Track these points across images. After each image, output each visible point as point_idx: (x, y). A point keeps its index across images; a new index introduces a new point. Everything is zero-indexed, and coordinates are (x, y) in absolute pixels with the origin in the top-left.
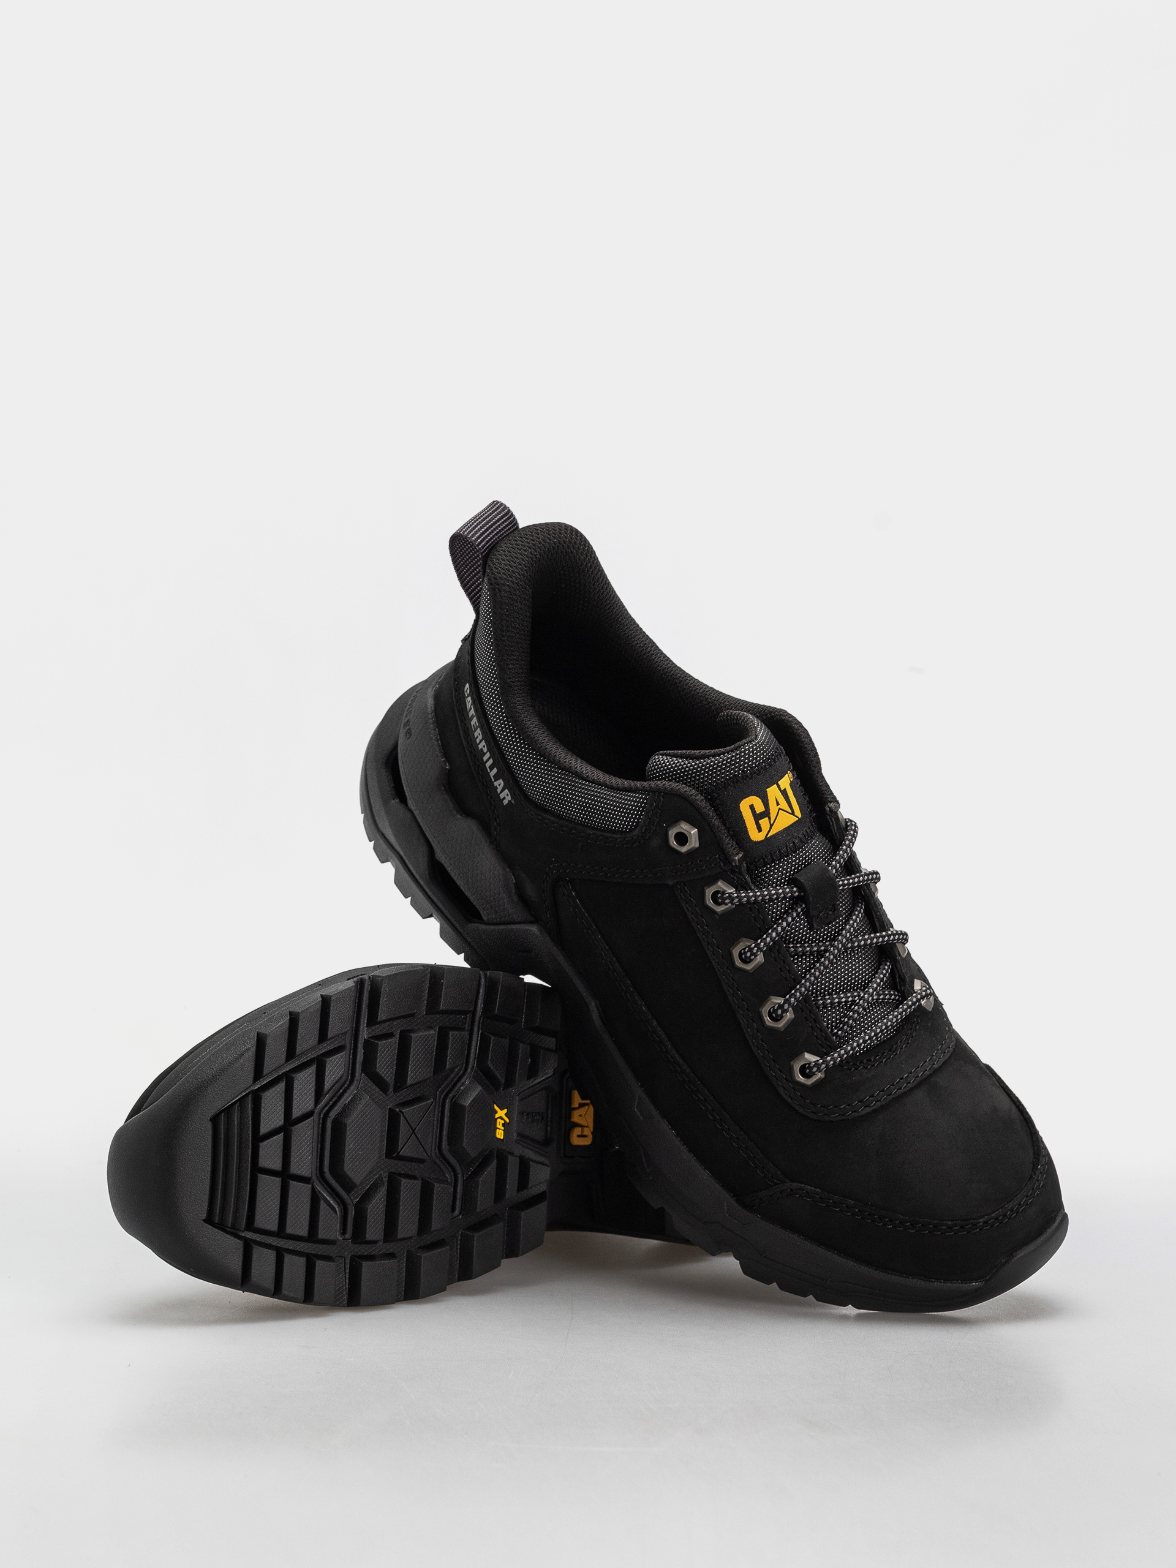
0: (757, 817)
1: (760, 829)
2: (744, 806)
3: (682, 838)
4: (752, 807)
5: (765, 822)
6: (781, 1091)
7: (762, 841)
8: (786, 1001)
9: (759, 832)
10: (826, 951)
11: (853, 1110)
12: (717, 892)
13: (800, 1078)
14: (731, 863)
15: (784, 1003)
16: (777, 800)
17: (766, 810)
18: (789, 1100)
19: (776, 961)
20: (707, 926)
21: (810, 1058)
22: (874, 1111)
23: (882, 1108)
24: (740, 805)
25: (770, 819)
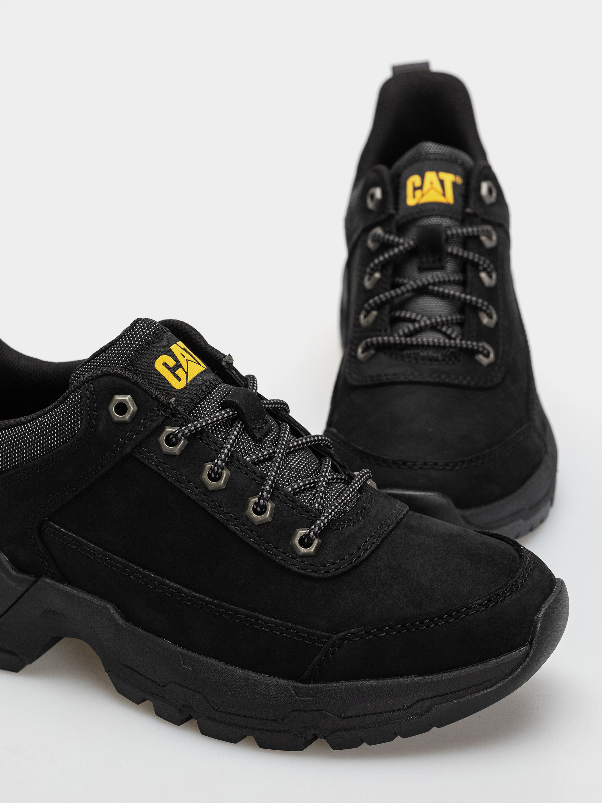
0: (173, 370)
1: (179, 379)
2: (159, 365)
3: (122, 408)
4: (165, 364)
5: (179, 372)
6: (293, 568)
7: (185, 388)
8: (261, 497)
9: (180, 381)
10: (275, 452)
11: (357, 556)
12: (168, 436)
13: (304, 550)
14: (169, 408)
15: (259, 499)
16: (182, 354)
17: (177, 363)
18: (302, 572)
19: (240, 469)
20: (172, 469)
21: (302, 532)
22: (373, 551)
23: (378, 547)
24: (155, 366)
25: (183, 368)
